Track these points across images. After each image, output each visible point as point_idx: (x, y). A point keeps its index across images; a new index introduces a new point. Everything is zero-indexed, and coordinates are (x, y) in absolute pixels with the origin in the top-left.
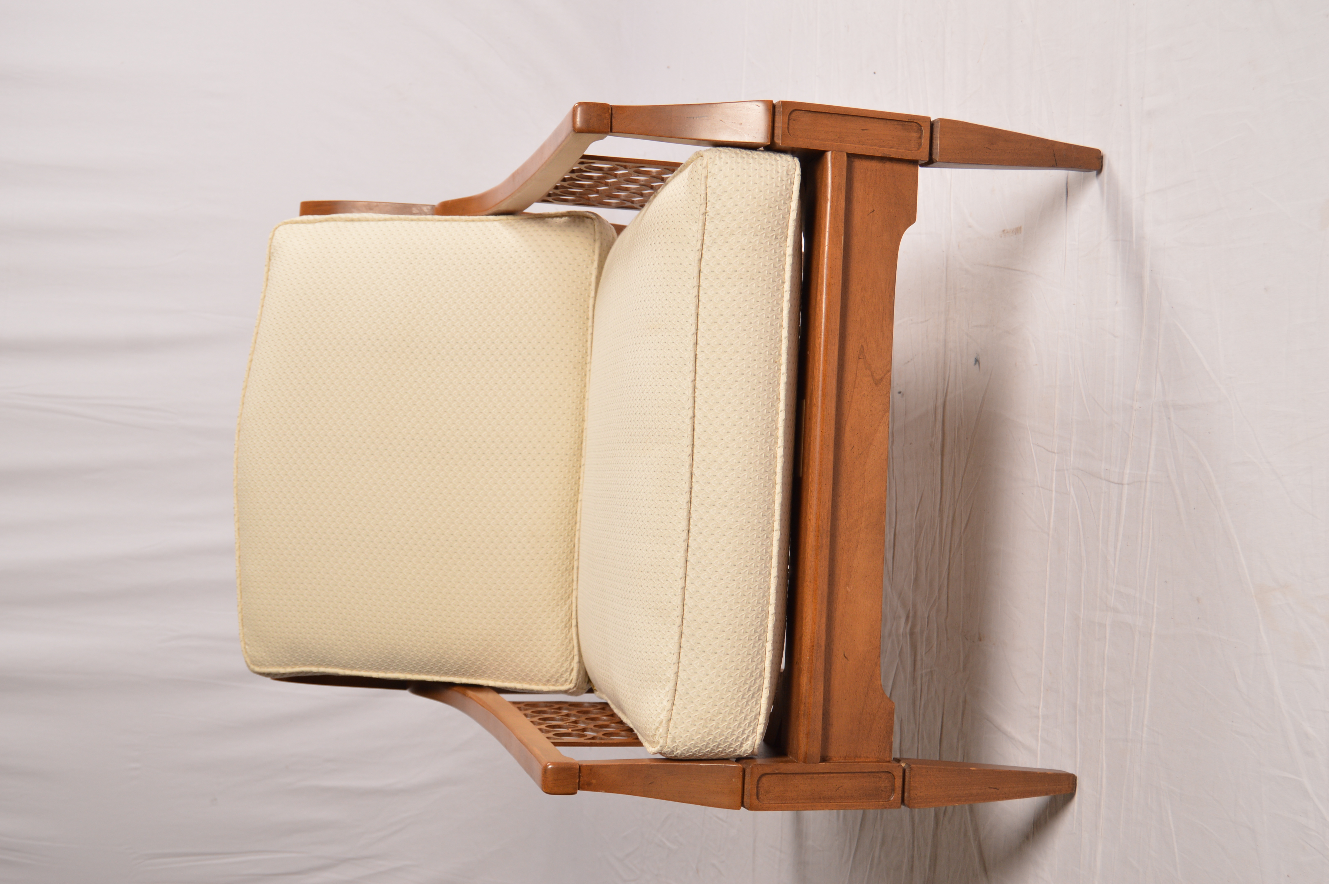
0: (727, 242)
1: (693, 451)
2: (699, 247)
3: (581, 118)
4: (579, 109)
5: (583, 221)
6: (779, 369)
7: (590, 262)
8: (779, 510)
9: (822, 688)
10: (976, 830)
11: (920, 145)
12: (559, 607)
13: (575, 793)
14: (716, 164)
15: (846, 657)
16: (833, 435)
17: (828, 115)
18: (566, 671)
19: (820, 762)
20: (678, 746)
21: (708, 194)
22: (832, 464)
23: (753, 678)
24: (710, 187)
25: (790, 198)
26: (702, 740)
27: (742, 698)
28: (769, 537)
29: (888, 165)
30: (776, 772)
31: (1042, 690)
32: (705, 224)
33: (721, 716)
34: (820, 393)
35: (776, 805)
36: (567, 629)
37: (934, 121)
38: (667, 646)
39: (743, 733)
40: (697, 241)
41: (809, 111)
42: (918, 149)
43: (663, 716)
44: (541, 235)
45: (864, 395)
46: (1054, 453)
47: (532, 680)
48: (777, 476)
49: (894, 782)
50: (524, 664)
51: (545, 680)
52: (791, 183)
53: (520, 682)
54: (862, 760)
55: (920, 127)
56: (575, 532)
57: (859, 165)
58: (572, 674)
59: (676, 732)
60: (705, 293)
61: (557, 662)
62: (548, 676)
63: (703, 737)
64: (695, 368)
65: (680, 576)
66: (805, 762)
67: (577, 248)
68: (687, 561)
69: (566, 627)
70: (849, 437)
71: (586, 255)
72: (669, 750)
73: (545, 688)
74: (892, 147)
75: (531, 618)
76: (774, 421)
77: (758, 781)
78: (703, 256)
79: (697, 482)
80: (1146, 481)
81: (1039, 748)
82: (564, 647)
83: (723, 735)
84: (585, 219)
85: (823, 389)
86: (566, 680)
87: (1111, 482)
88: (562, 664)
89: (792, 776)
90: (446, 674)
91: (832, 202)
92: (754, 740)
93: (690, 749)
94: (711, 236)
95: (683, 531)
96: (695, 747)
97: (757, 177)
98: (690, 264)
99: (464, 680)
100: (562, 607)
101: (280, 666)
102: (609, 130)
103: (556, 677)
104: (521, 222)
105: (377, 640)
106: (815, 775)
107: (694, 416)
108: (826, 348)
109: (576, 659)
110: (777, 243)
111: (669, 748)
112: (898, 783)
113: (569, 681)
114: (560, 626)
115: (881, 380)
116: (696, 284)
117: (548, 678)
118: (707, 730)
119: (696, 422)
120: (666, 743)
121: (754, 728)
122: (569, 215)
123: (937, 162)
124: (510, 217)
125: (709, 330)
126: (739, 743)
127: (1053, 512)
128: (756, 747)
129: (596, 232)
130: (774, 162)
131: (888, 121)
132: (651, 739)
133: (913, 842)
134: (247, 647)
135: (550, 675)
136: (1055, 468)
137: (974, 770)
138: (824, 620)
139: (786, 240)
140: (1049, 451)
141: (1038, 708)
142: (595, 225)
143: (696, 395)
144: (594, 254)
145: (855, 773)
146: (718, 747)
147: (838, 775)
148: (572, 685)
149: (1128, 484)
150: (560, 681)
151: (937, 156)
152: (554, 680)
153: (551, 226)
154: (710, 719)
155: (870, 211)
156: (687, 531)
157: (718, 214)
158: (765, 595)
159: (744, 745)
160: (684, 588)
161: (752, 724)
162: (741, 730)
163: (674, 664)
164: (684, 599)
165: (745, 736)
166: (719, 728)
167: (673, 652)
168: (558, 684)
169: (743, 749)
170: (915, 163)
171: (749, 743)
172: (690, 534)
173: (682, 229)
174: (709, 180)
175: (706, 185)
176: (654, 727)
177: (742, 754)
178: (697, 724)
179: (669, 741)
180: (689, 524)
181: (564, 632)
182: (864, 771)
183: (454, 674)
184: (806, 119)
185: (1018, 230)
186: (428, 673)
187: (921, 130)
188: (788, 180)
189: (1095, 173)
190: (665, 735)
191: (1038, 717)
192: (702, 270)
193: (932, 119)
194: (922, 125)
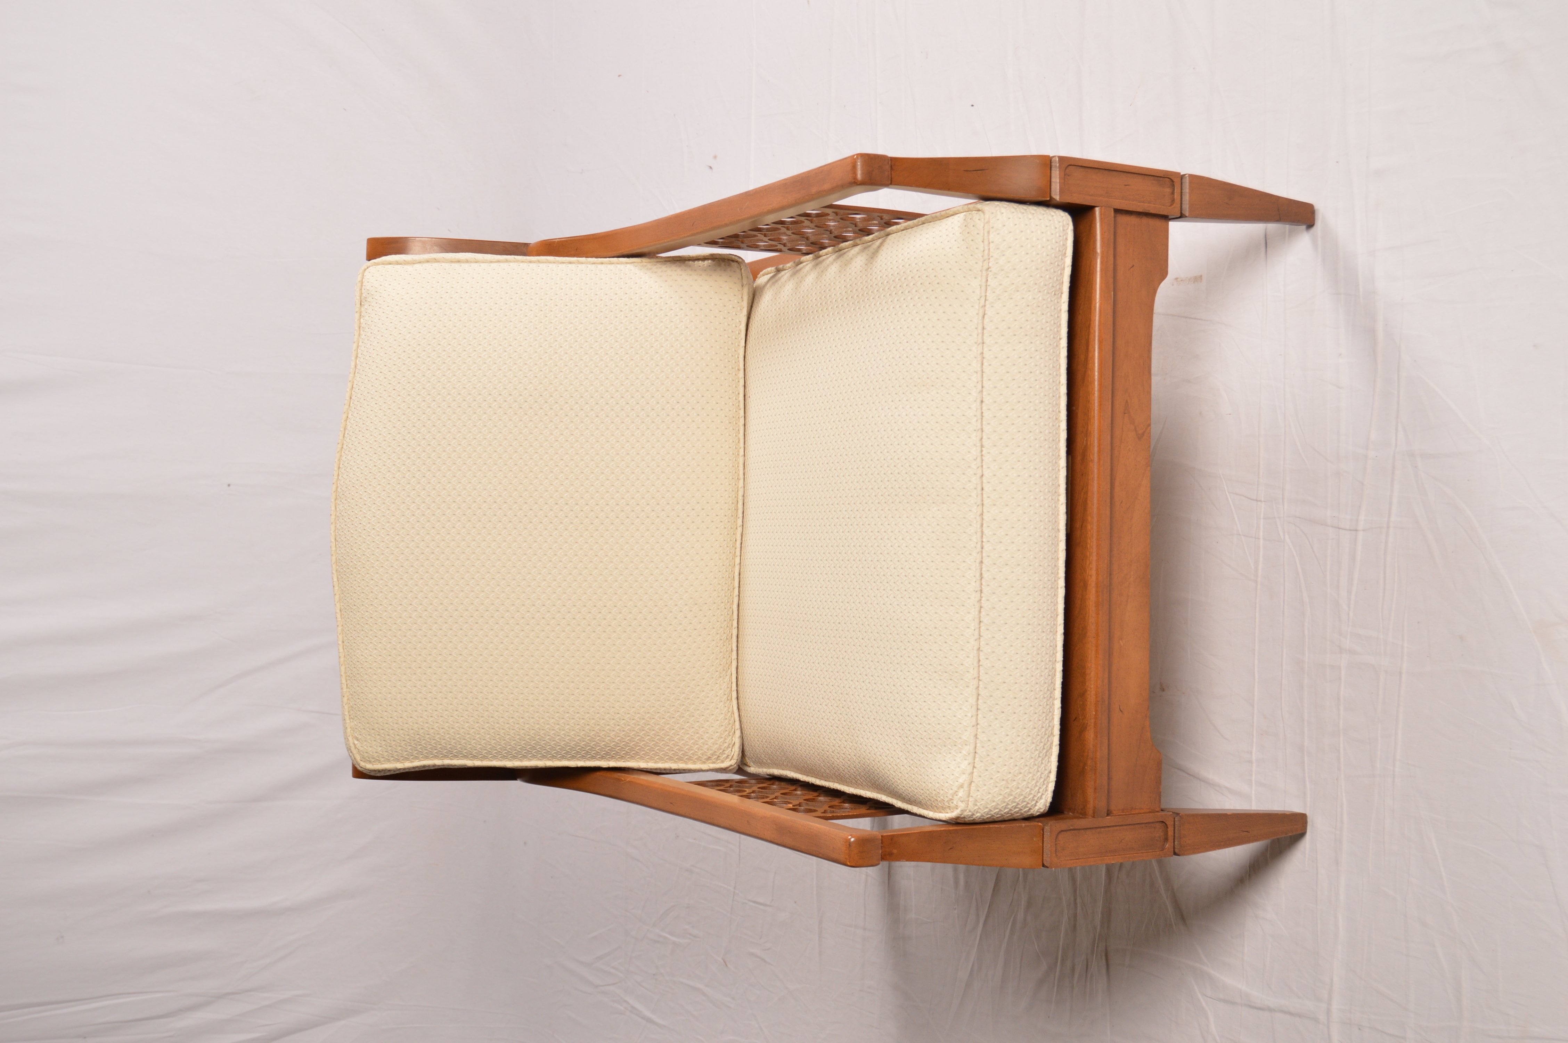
0: (1011, 299)
2: (981, 303)
3: (862, 170)
5: (729, 265)
7: (739, 308)
9: (1107, 742)
11: (1173, 200)
12: (721, 679)
14: (998, 220)
15: (1121, 711)
16: (1109, 491)
17: (1097, 170)
18: (728, 747)
19: (1107, 816)
20: (979, 808)
21: (991, 250)
22: (1109, 519)
24: (993, 242)
25: (1065, 253)
26: (1001, 801)
27: (1038, 757)
29: (1145, 221)
30: (1071, 828)
31: (1255, 735)
32: (988, 280)
33: (1021, 776)
34: (1096, 449)
35: (1072, 861)
39: (1037, 793)
40: (979, 297)
41: (1081, 166)
42: (1171, 205)
43: (963, 779)
44: (686, 280)
45: (1130, 450)
46: (1261, 501)
47: (690, 759)
49: (1167, 831)
50: (683, 742)
51: (705, 757)
52: (1066, 238)
54: (1137, 811)
55: (1172, 183)
56: (733, 598)
57: (1123, 220)
58: (733, 750)
59: (977, 795)
60: (990, 350)
61: (718, 738)
62: (708, 754)
63: (1004, 798)
64: (982, 426)
65: (974, 638)
66: (1094, 817)
67: (726, 294)
68: (980, 622)
71: (736, 301)
72: (970, 813)
73: (704, 767)
74: (1149, 203)
75: (694, 692)
77: (1056, 838)
78: (987, 312)
80: (1388, 527)
81: (1253, 792)
82: (726, 721)
83: (1023, 795)
84: (731, 262)
85: (1099, 446)
86: (727, 757)
87: (1340, 529)
89: (1083, 831)
90: (593, 758)
91: (1102, 257)
92: (1046, 798)
93: (991, 810)
94: (994, 292)
95: (975, 591)
96: (995, 808)
97: (1040, 232)
98: (969, 320)
99: (612, 764)
101: (398, 760)
102: (890, 182)
103: (718, 754)
105: (518, 726)
106: (1103, 829)
107: (980, 475)
108: (1100, 404)
109: (738, 733)
111: (970, 811)
112: (1171, 831)
113: (730, 757)
114: (722, 699)
115: (1143, 434)
116: (979, 341)
117: (709, 756)
118: (1008, 790)
119: (984, 481)
120: (968, 807)
121: (1045, 787)
122: (713, 257)
123: (1186, 217)
124: (644, 260)
125: (995, 387)
126: (1033, 802)
127: (1261, 559)
128: (1047, 805)
129: (743, 278)
130: (1050, 218)
131: (1146, 177)
134: (356, 742)
135: (711, 752)
136: (1262, 516)
137: (1230, 814)
140: (1253, 500)
141: (1250, 753)
142: (741, 270)
143: (983, 453)
144: (743, 301)
145: (1134, 824)
146: (1016, 808)
147: (1121, 827)
148: (733, 762)
149: (1364, 530)
150: (721, 758)
151: (1186, 211)
152: (716, 757)
153: (695, 270)
154: (1012, 780)
155: (1131, 266)
156: (979, 592)
157: (1002, 270)
159: (1038, 804)
160: (979, 649)
161: (1045, 782)
162: (1036, 788)
163: (973, 726)
164: (979, 661)
165: (1040, 795)
166: (1019, 788)
168: (719, 761)
169: (1037, 808)
170: (1166, 218)
171: (1042, 801)
172: (983, 595)
173: (958, 284)
174: (991, 236)
175: (989, 241)
176: (951, 792)
177: (1035, 813)
178: (999, 785)
179: (971, 804)
180: (981, 584)
181: (726, 705)
182: (1143, 822)
183: (602, 758)
184: (1078, 174)
187: (1176, 186)
189: (1305, 227)
190: (967, 799)
191: (1250, 762)
192: (985, 327)
193: (1181, 174)
194: (1174, 181)
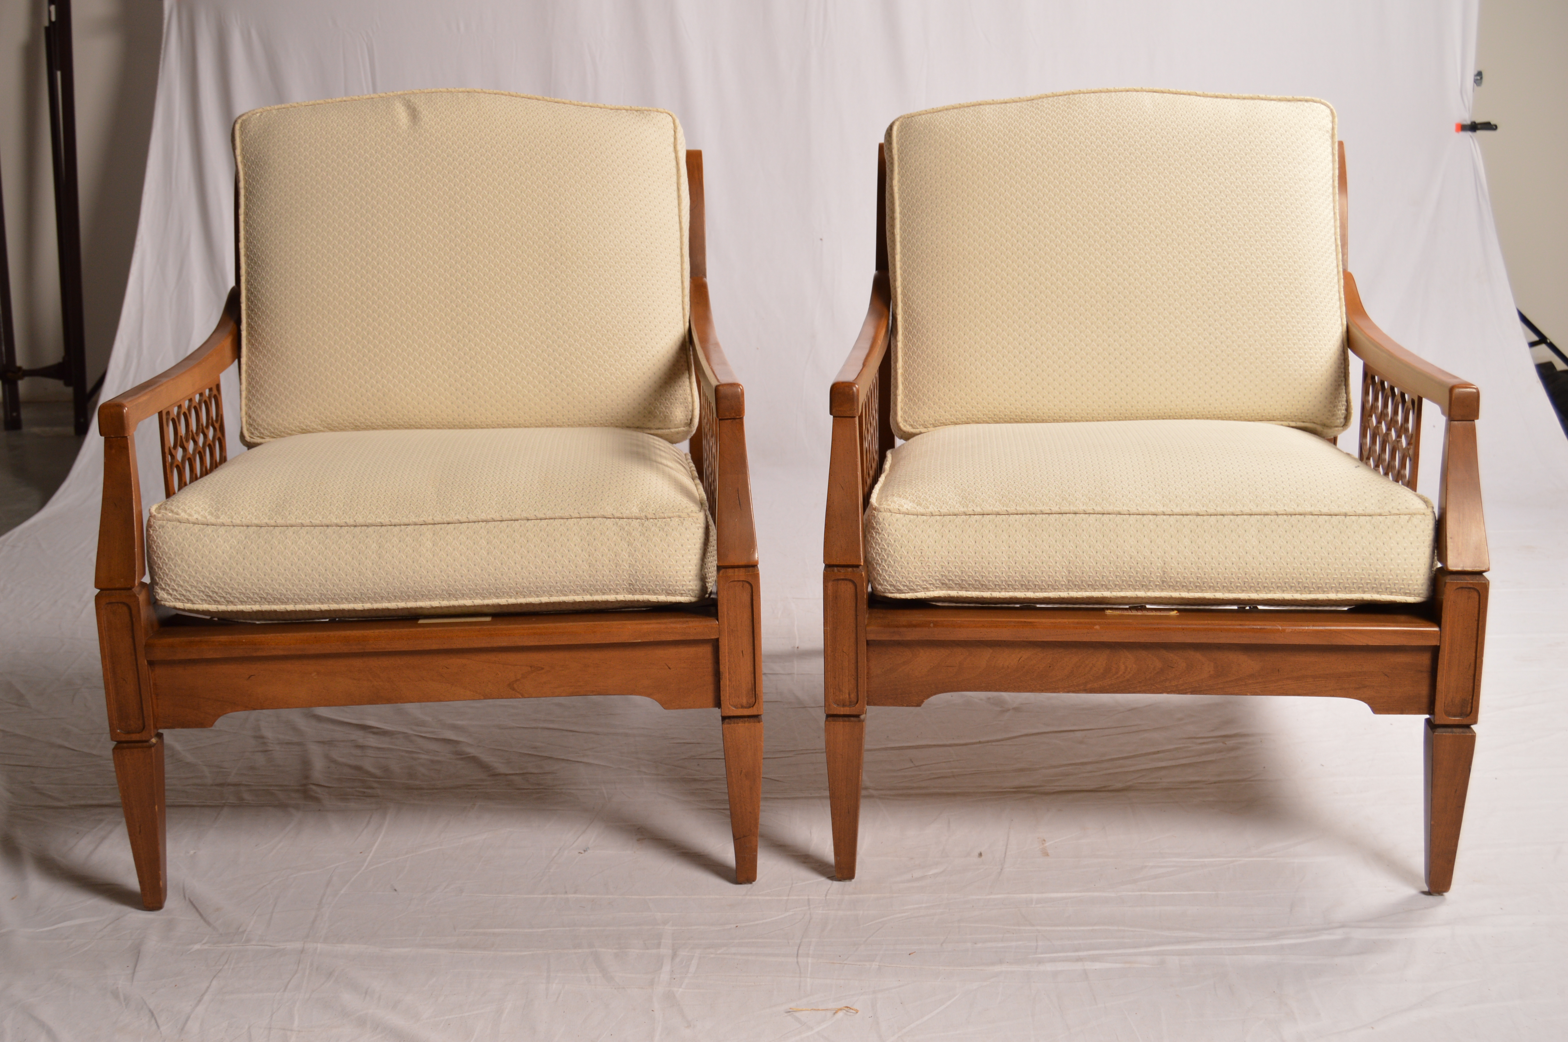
1: (430, 524)
2: (616, 515)
4: (738, 390)
6: (511, 597)
8: (381, 607)
9: (218, 657)
11: (736, 707)
15: (250, 677)
16: (454, 647)
17: (751, 618)
18: (261, 433)
19: (148, 660)
20: (157, 531)
21: (664, 520)
22: (428, 648)
23: (225, 595)
24: (671, 520)
25: (668, 594)
26: (164, 552)
27: (205, 586)
28: (356, 600)
29: (713, 679)
32: (637, 519)
33: (186, 567)
36: (300, 430)
37: (759, 718)
38: (249, 515)
39: (174, 589)
42: (731, 706)
43: (183, 515)
45: (496, 673)
47: (250, 400)
48: (413, 603)
49: (135, 733)
50: (263, 392)
51: (251, 414)
52: (682, 594)
53: (246, 388)
54: (154, 701)
55: (752, 705)
57: (709, 651)
58: (258, 438)
59: (168, 528)
61: (268, 424)
62: (254, 416)
63: (166, 554)
65: (314, 522)
66: (146, 645)
68: (328, 526)
69: (302, 429)
72: (152, 523)
74: (730, 680)
75: (307, 398)
76: (463, 596)
77: (124, 604)
78: (609, 519)
82: (283, 430)
83: (169, 571)
86: (252, 433)
88: (267, 429)
89: (132, 634)
90: (248, 317)
92: (168, 600)
93: (155, 543)
94: (626, 525)
95: (355, 521)
96: (157, 547)
98: (601, 509)
99: (244, 334)
100: (320, 425)
101: (243, 150)
103: (254, 424)
106: (134, 658)
107: (461, 523)
111: (154, 523)
112: (135, 737)
113: (252, 436)
114: (302, 425)
115: (514, 689)
117: (252, 417)
118: (173, 556)
120: (158, 520)
121: (179, 600)
126: (164, 587)
128: (163, 603)
131: (753, 675)
132: (163, 506)
134: (258, 115)
135: (255, 418)
137: (155, 809)
138: (281, 653)
139: (630, 593)
143: (481, 523)
145: (141, 695)
146: (158, 568)
147: (138, 679)
148: (248, 438)
150: (251, 428)
151: (728, 724)
152: (251, 422)
154: (182, 558)
156: (355, 524)
158: (302, 600)
159: (163, 592)
160: (303, 525)
161: (183, 598)
162: (176, 587)
163: (232, 523)
164: (292, 526)
165: (171, 591)
166: (175, 567)
167: (243, 520)
168: (248, 426)
169: (159, 591)
170: (719, 704)
171: (166, 596)
172: (352, 528)
174: (677, 519)
175: (673, 517)
176: (174, 508)
178: (178, 547)
179: (160, 522)
180: (362, 526)
182: (143, 703)
183: (249, 324)
184: (745, 597)
186: (248, 299)
187: (750, 707)
188: (684, 591)
194: (754, 707)
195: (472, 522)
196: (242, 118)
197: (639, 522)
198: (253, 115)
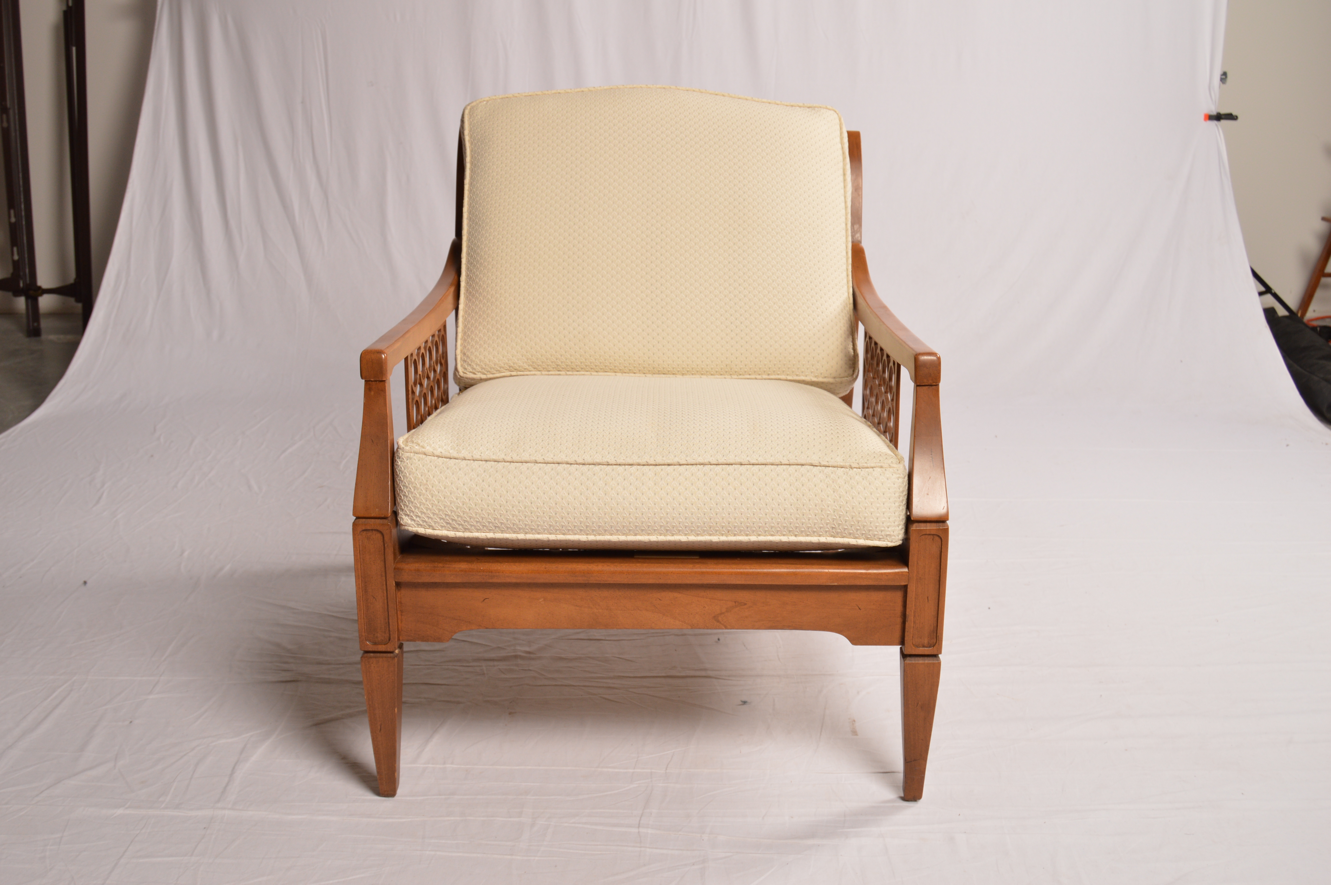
0: (827, 487)
1: (651, 465)
2: (823, 463)
3: (927, 360)
4: (935, 358)
5: (850, 367)
6: (722, 535)
7: (817, 375)
8: (604, 539)
9: (458, 581)
10: (350, 716)
11: (917, 646)
12: (526, 360)
13: (362, 378)
14: (893, 475)
15: (484, 600)
16: (669, 582)
17: (939, 568)
18: (473, 369)
19: (395, 582)
20: (404, 462)
21: (867, 469)
22: (645, 582)
23: (463, 523)
24: (874, 470)
25: (868, 539)
26: (410, 482)
27: (446, 514)
28: (581, 532)
29: (899, 620)
30: (386, 545)
31: (467, 766)
32: (842, 468)
33: (430, 497)
34: (704, 570)
35: (358, 547)
36: (508, 368)
37: (939, 657)
38: (487, 450)
39: (417, 516)
40: (828, 462)
41: (941, 552)
42: (914, 645)
43: (429, 449)
44: (837, 333)
45: (704, 607)
46: (666, 770)
47: (465, 340)
48: (633, 537)
49: (382, 644)
50: (478, 333)
51: (465, 351)
52: (880, 539)
53: (463, 330)
54: (399, 617)
55: (932, 645)
56: (589, 371)
57: (899, 595)
58: (471, 374)
59: (415, 460)
60: (784, 470)
61: (481, 361)
62: (468, 353)
63: (412, 483)
64: (721, 464)
65: (545, 459)
66: (395, 569)
67: (828, 363)
68: (559, 463)
69: (510, 367)
70: (668, 596)
71: (822, 371)
73: (458, 351)
74: (914, 622)
75: (516, 337)
76: (679, 532)
77: (377, 530)
78: (815, 467)
79: (625, 470)
81: (418, 765)
82: (493, 366)
83: (414, 500)
84: (853, 369)
85: (708, 573)
86: (465, 369)
87: (641, 818)
88: (479, 365)
89: (383, 558)
90: (468, 269)
91: (866, 574)
92: (411, 526)
93: (402, 473)
94: (832, 473)
95: (584, 460)
96: (404, 476)
97: (884, 510)
98: (808, 457)
99: (463, 284)
100: (526, 362)
101: (470, 131)
102: (918, 384)
103: (468, 360)
104: (848, 316)
105: (493, 210)
106: (384, 578)
107: (680, 465)
108: (742, 573)
109: (484, 377)
110: (829, 529)
111: (402, 454)
112: (381, 648)
113: (465, 371)
114: (510, 362)
115: (718, 621)
116: (791, 462)
117: (467, 354)
118: (418, 486)
119: (675, 466)
120: (406, 452)
121: (421, 525)
122: (856, 356)
124: (852, 306)
125: (753, 475)
126: (408, 513)
127: (616, 770)
128: (406, 528)
129: (841, 379)
130: (896, 523)
131: (936, 619)
132: (410, 440)
133: (343, 664)
134: (485, 102)
135: (469, 355)
136: (653, 771)
137: (395, 711)
138: (514, 581)
139: (832, 536)
140: (668, 765)
141: (452, 763)
142: (847, 377)
143: (698, 466)
144: (823, 378)
145: (388, 611)
146: (404, 495)
147: (386, 598)
148: (461, 374)
149: (639, 832)
150: (465, 364)
151: (909, 661)
152: (466, 359)
153: (845, 341)
154: (427, 488)
155: (860, 606)
156: (583, 462)
157: (851, 479)
158: (532, 531)
159: (407, 517)
160: (536, 462)
161: (425, 524)
162: (420, 514)
163: (472, 456)
164: (526, 462)
165: (415, 518)
166: (420, 495)
167: (482, 455)
168: (462, 362)
169: (404, 517)
170: (902, 642)
171: (409, 522)
172: (581, 466)
173: (838, 448)
174: (879, 469)
175: (875, 467)
176: (419, 441)
177: (400, 516)
178: (423, 478)
179: (408, 454)
180: (590, 464)
181: (506, 366)
182: (390, 619)
183: (467, 276)
184: (935, 549)
185: (855, 733)
186: (468, 254)
187: (930, 647)
188: (882, 536)
189: (902, 795)
190: (412, 451)
191: (444, 764)
192: (803, 466)
193: (940, 655)
194: (934, 647)
195: (690, 465)
196: (471, 105)
197: (843, 471)
198: (480, 102)
